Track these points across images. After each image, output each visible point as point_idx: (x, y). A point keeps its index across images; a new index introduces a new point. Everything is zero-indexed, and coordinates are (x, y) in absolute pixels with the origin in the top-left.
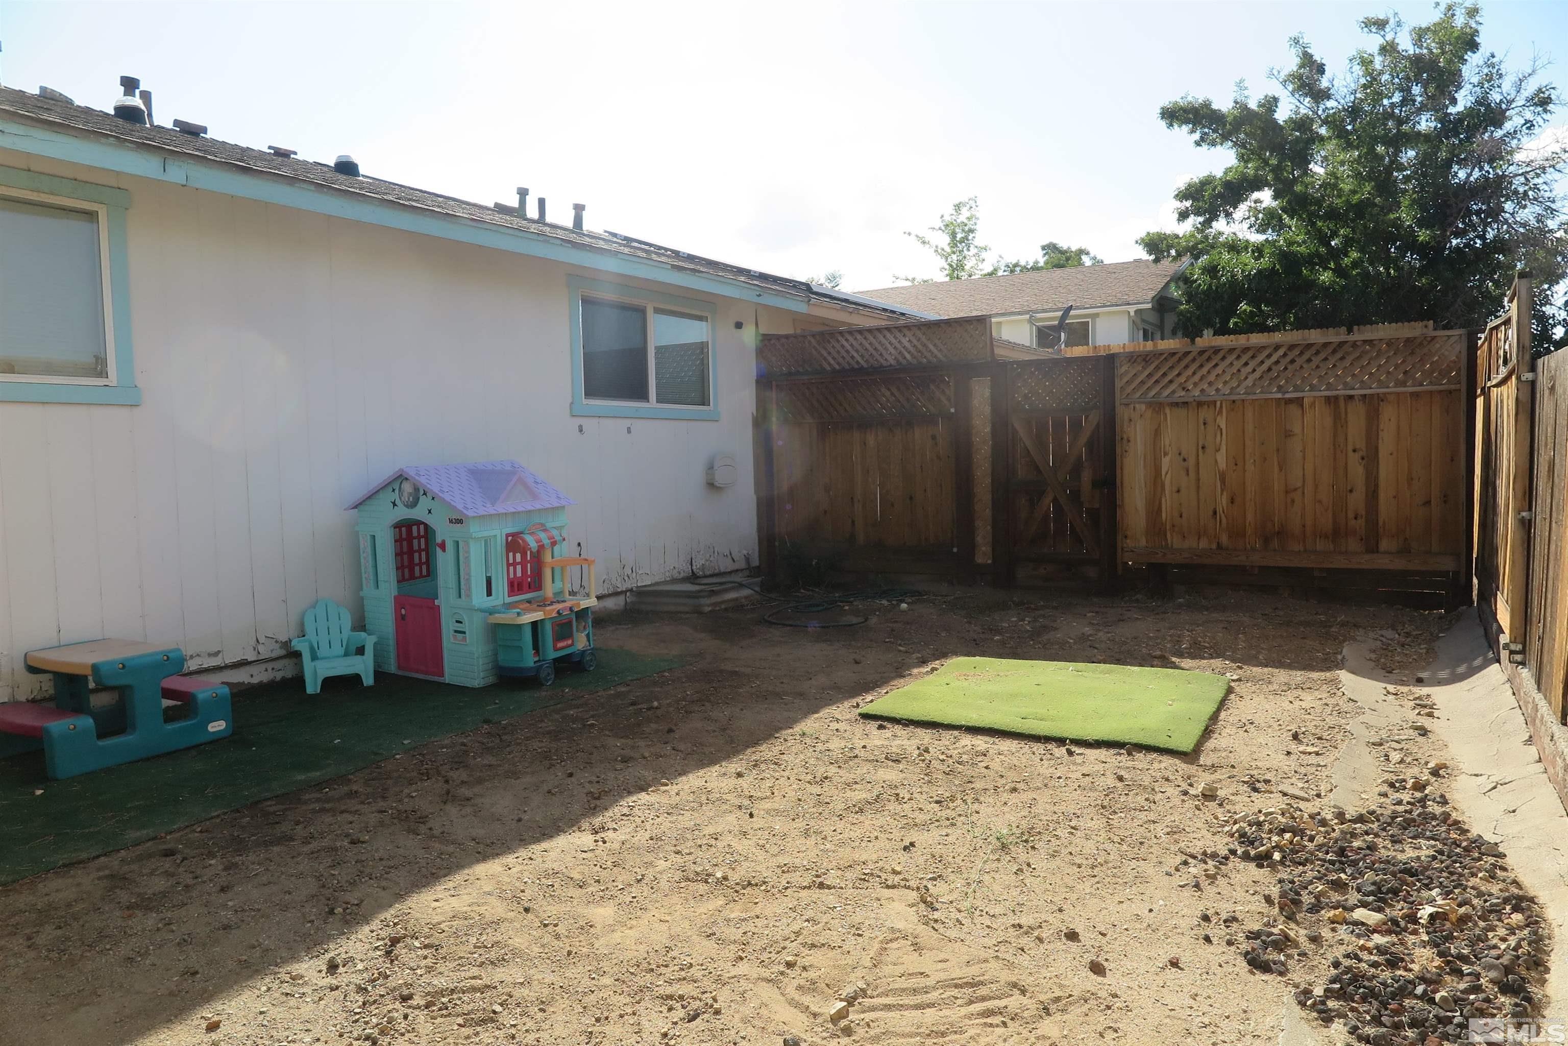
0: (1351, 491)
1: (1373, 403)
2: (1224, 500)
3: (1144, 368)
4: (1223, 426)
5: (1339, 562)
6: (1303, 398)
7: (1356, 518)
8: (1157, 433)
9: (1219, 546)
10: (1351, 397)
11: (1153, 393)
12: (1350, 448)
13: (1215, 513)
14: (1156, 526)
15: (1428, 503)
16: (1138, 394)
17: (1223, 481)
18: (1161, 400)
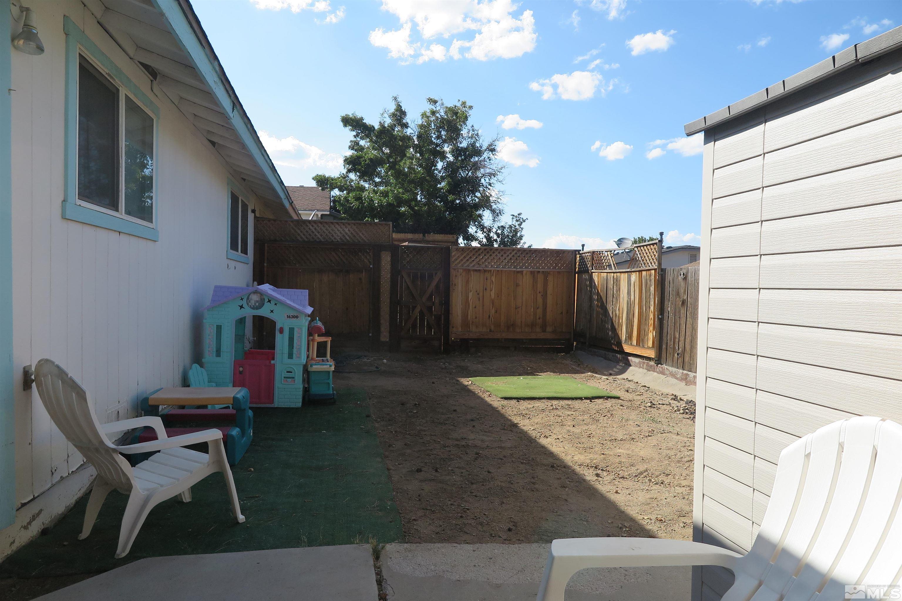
0: (538, 308)
1: (546, 274)
2: (493, 311)
3: (462, 254)
4: (494, 281)
5: (533, 336)
6: (523, 271)
7: (539, 319)
8: (467, 282)
9: (490, 331)
10: (539, 272)
11: (466, 265)
12: (538, 292)
13: (489, 317)
14: (466, 323)
15: (562, 313)
16: (460, 265)
17: (493, 304)
18: (469, 268)
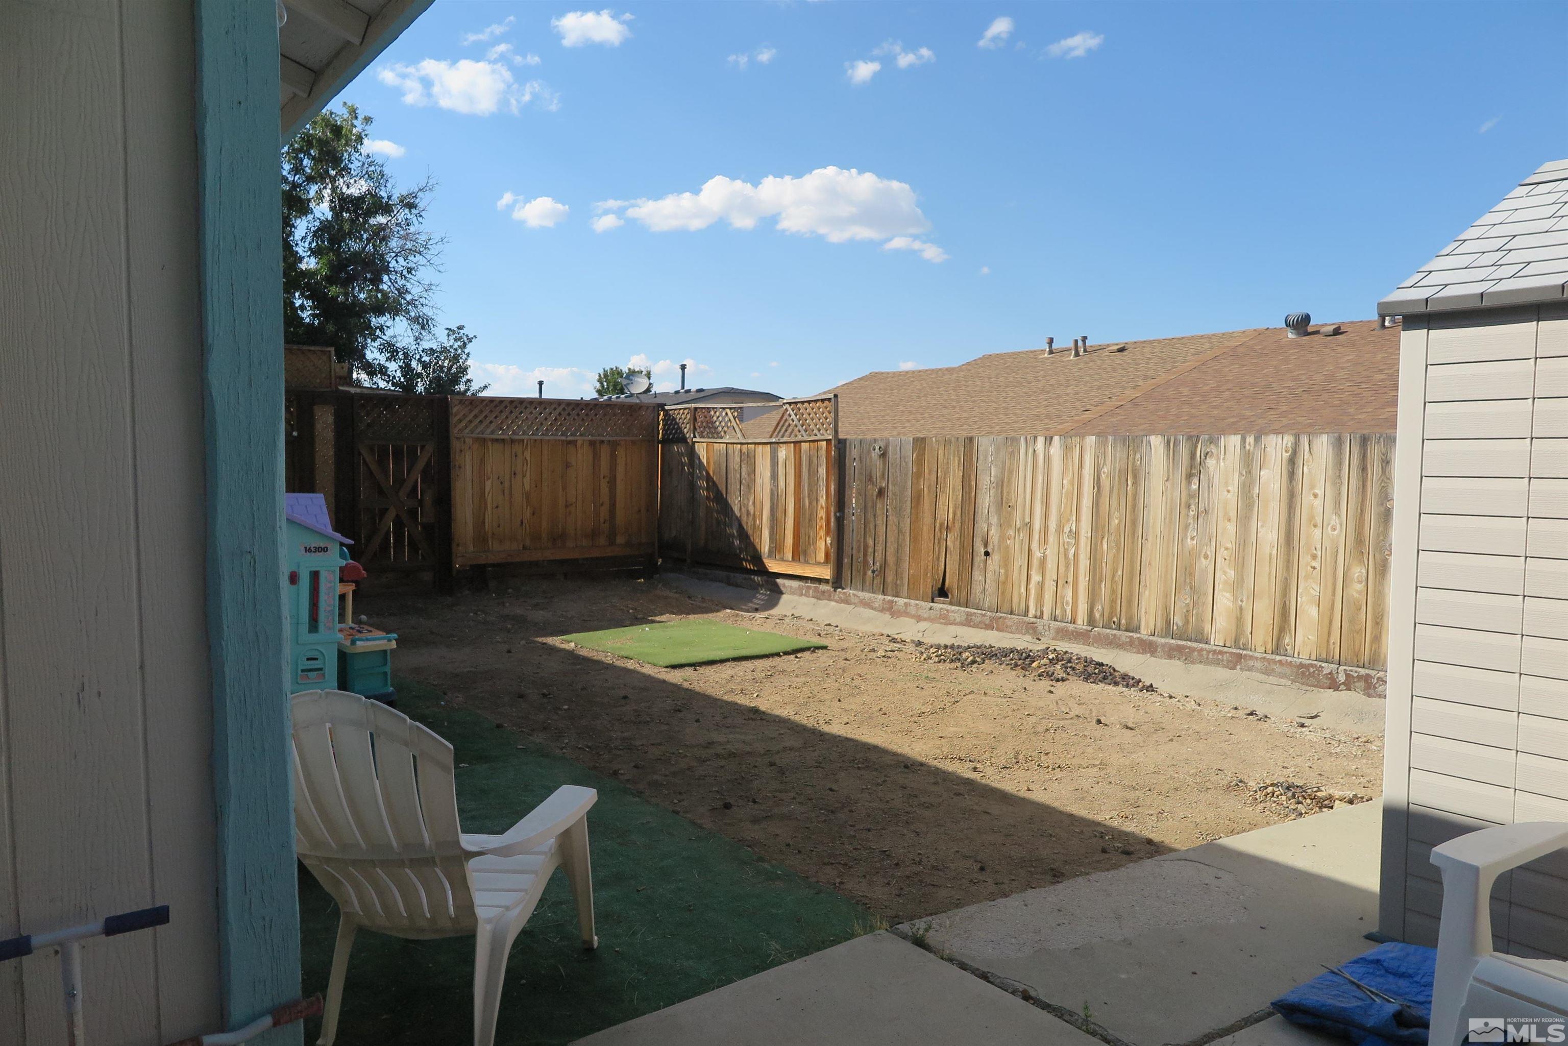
0: (602, 505)
1: (614, 445)
2: (528, 513)
3: (471, 411)
4: (528, 459)
5: (596, 554)
6: (577, 441)
7: (604, 523)
8: (482, 461)
9: (524, 548)
10: (602, 442)
11: (478, 430)
12: (602, 477)
13: (522, 523)
14: (481, 538)
15: (640, 511)
16: (467, 431)
17: (527, 499)
18: (484, 436)
